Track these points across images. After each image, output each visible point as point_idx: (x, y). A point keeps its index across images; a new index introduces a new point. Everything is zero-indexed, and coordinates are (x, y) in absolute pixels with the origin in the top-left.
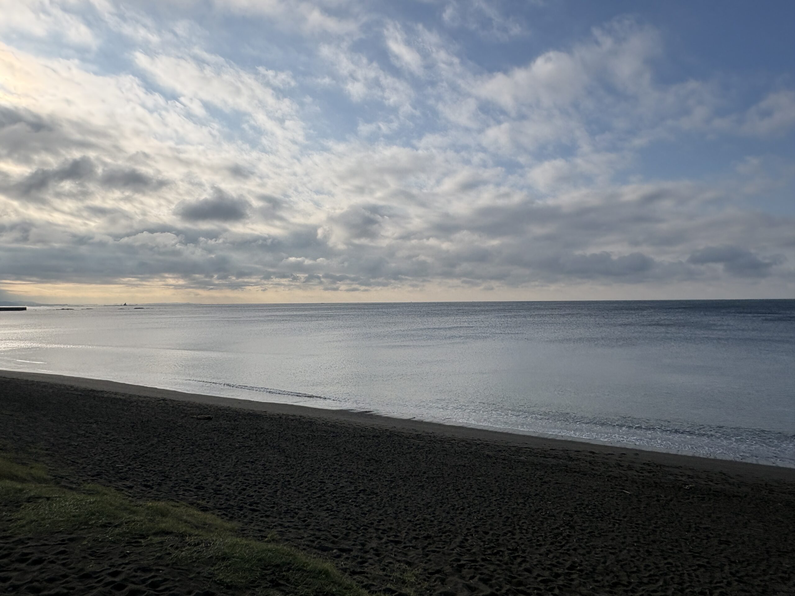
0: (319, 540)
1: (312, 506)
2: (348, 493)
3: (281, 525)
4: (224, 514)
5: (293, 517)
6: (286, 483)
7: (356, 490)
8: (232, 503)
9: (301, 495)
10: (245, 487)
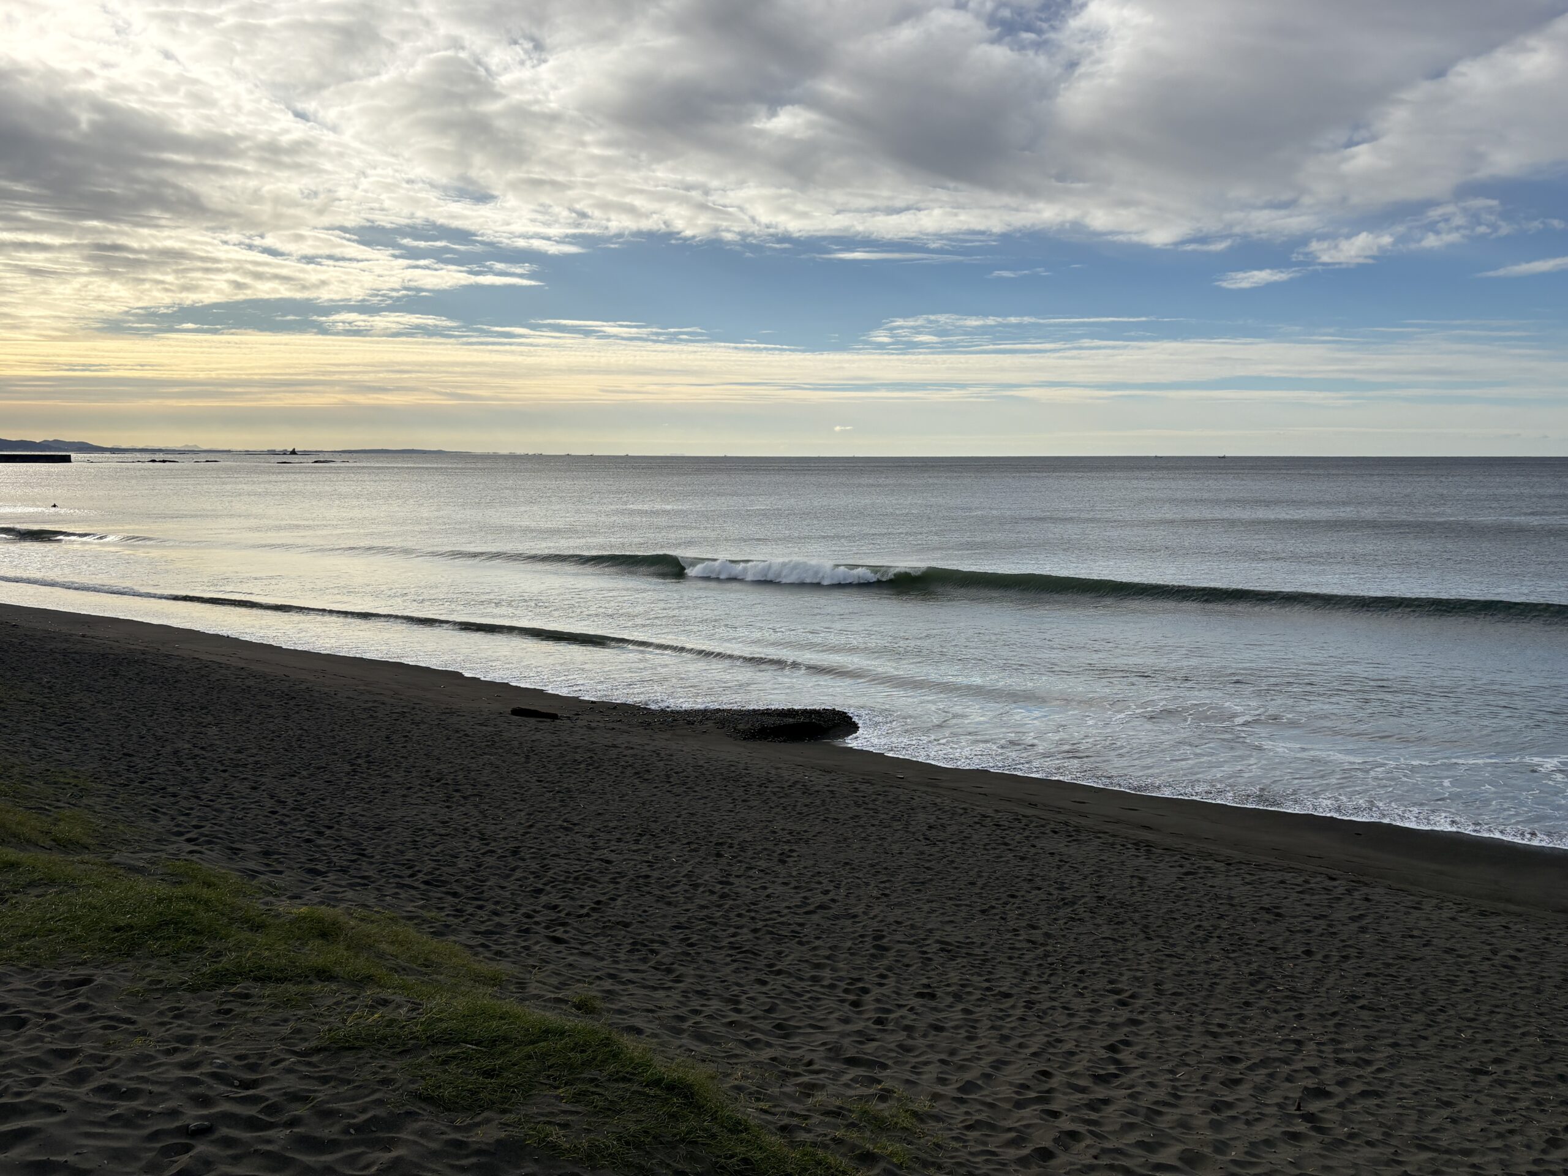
0: (698, 1019)
1: (695, 938)
2: (786, 911)
3: (612, 976)
4: (483, 945)
5: (644, 960)
6: (641, 881)
7: (806, 904)
8: (506, 920)
9: (672, 910)
10: (541, 886)
